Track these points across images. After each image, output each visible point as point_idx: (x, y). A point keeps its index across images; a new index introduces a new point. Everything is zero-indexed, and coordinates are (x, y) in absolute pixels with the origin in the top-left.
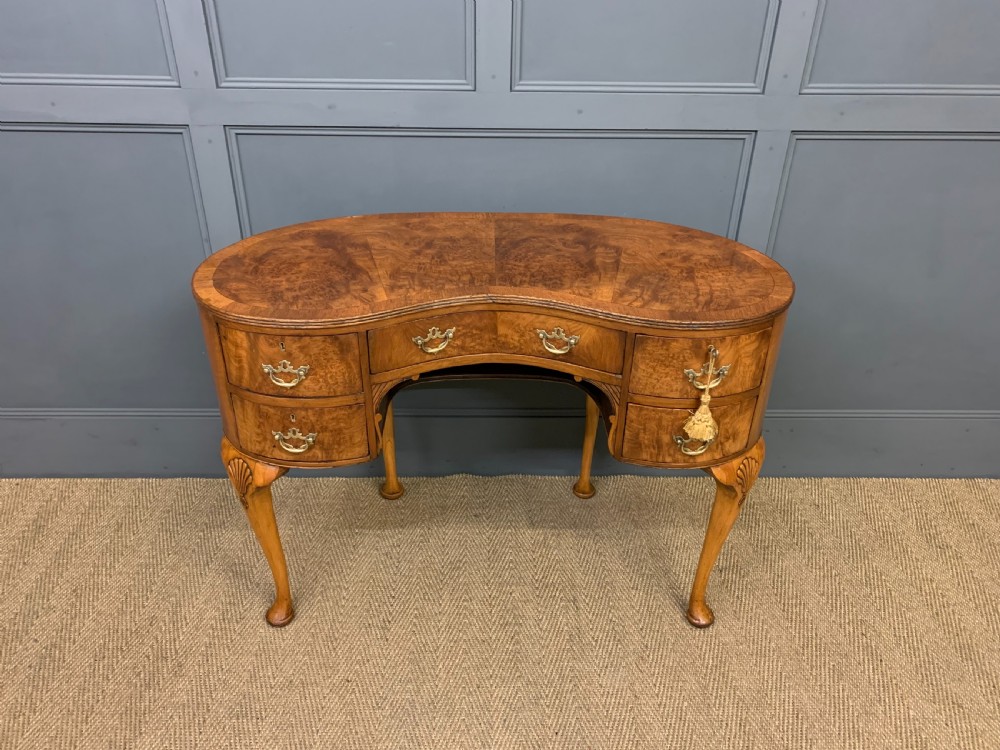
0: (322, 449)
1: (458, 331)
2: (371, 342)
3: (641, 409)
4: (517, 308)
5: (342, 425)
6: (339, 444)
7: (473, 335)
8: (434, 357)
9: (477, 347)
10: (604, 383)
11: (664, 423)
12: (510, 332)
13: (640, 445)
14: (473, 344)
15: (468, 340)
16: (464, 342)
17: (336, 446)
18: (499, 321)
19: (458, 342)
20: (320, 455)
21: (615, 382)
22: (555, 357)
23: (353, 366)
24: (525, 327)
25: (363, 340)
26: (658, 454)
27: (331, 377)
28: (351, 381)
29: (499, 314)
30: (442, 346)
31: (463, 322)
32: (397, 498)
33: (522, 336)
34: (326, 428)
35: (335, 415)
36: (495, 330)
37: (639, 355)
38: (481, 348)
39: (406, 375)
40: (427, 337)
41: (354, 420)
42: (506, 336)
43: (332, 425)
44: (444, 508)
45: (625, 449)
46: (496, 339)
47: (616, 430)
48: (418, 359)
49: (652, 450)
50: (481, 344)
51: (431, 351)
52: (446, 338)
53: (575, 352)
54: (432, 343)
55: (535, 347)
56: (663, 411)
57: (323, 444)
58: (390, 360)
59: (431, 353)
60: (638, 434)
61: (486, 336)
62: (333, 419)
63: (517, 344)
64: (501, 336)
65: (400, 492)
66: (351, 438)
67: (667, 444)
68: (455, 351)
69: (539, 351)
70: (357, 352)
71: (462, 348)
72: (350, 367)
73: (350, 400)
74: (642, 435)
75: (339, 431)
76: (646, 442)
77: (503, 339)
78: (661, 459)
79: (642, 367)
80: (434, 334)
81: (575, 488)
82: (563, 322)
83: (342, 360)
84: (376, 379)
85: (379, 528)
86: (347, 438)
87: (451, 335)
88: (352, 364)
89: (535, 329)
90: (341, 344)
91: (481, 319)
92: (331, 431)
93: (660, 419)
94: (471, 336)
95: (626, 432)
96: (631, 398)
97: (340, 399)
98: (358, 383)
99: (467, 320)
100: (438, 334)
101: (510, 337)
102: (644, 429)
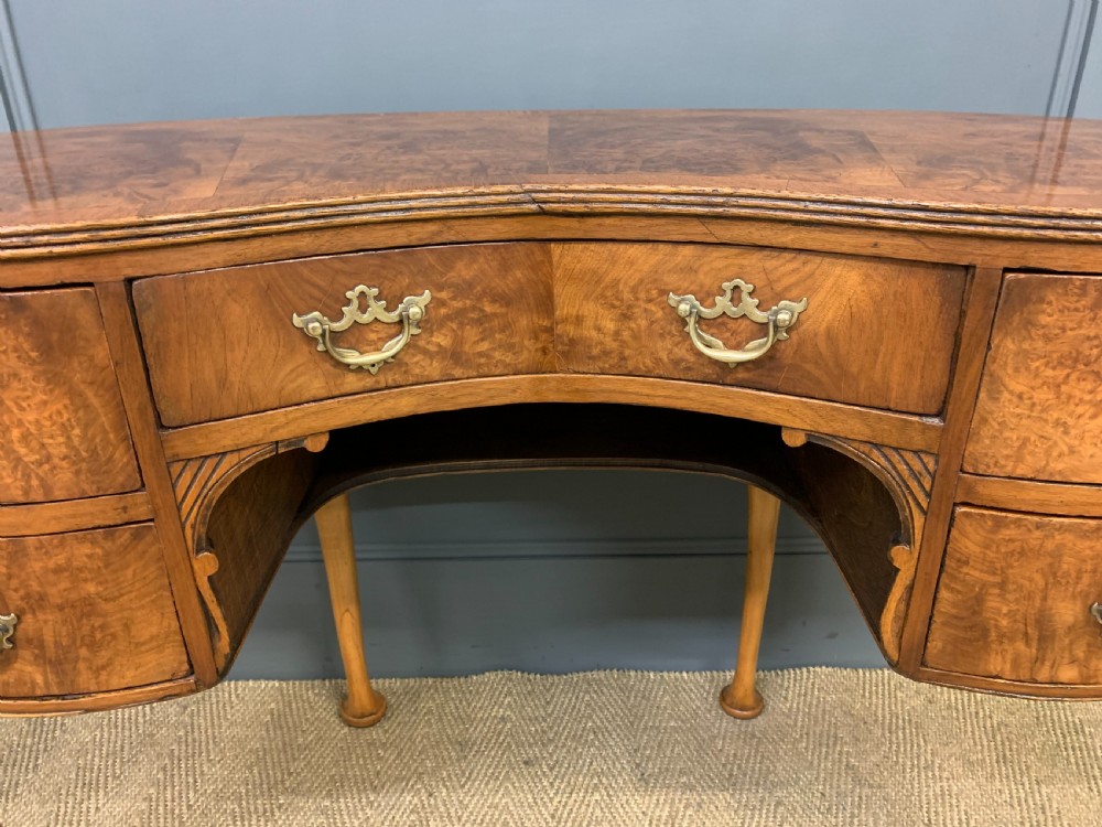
0: (41, 658)
1: (437, 303)
2: (147, 321)
3: (999, 524)
4: (609, 227)
5: (91, 588)
6: (94, 646)
7: (484, 318)
8: (369, 382)
9: (497, 355)
10: (878, 446)
11: (1068, 564)
12: (590, 309)
13: (985, 632)
14: (484, 346)
15: (471, 333)
16: (458, 341)
17: (84, 652)
18: (558, 273)
19: (442, 339)
20: (39, 679)
21: (918, 441)
22: (723, 374)
23: (95, 402)
24: (634, 290)
25: (116, 312)
26: (1039, 660)
27: (25, 438)
28: (93, 453)
29: (556, 249)
30: (394, 347)
31: (452, 276)
32: (372, 724)
33: (626, 317)
34: (42, 598)
35: (60, 559)
36: (546, 303)
37: (1010, 345)
38: (509, 358)
39: (282, 434)
40: (340, 316)
41: (129, 573)
42: (579, 320)
43: (57, 590)
44: (463, 745)
45: (935, 645)
46: (550, 330)
47: (910, 588)
48: (317, 386)
49: (1021, 646)
50: (510, 347)
51: (353, 358)
52: (400, 323)
53: (787, 354)
54: (356, 336)
55: (664, 349)
56: (1068, 529)
57: (41, 645)
58: (223, 382)
59: (360, 369)
60: (979, 600)
61: (524, 322)
62: (58, 570)
63: (611, 344)
64: (565, 320)
65: (379, 711)
66: (127, 627)
67: (1070, 629)
68: (434, 368)
69: (676, 362)
70: (101, 353)
71: (455, 356)
72: (87, 406)
73: (103, 510)
74: (993, 602)
75: (87, 608)
76: (1004, 622)
77: (571, 330)
78: (1044, 673)
79: (1018, 384)
80: (363, 308)
81: (725, 696)
82: (753, 260)
83: (54, 380)
84: (181, 443)
85: (329, 794)
86: (117, 628)
87: (415, 311)
88: (90, 394)
89: (664, 293)
90: (36, 322)
91: (505, 268)
92: (61, 608)
93: (1057, 555)
94: (479, 322)
95: (944, 594)
96: (970, 490)
97: (66, 508)
98: (122, 457)
99: (463, 270)
100: (377, 310)
101: (589, 323)
102: (1002, 586)
